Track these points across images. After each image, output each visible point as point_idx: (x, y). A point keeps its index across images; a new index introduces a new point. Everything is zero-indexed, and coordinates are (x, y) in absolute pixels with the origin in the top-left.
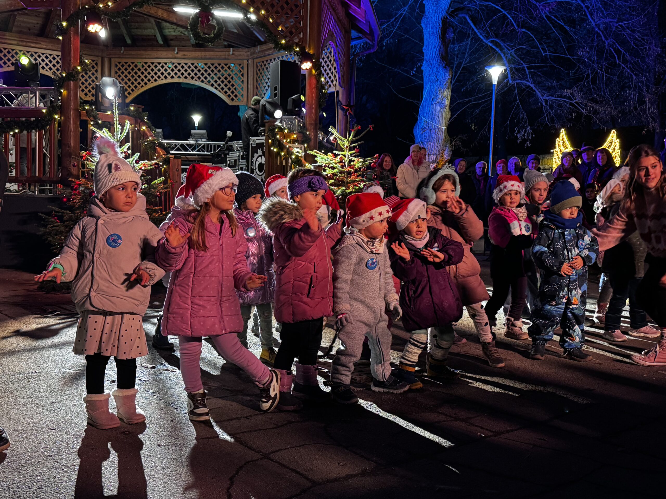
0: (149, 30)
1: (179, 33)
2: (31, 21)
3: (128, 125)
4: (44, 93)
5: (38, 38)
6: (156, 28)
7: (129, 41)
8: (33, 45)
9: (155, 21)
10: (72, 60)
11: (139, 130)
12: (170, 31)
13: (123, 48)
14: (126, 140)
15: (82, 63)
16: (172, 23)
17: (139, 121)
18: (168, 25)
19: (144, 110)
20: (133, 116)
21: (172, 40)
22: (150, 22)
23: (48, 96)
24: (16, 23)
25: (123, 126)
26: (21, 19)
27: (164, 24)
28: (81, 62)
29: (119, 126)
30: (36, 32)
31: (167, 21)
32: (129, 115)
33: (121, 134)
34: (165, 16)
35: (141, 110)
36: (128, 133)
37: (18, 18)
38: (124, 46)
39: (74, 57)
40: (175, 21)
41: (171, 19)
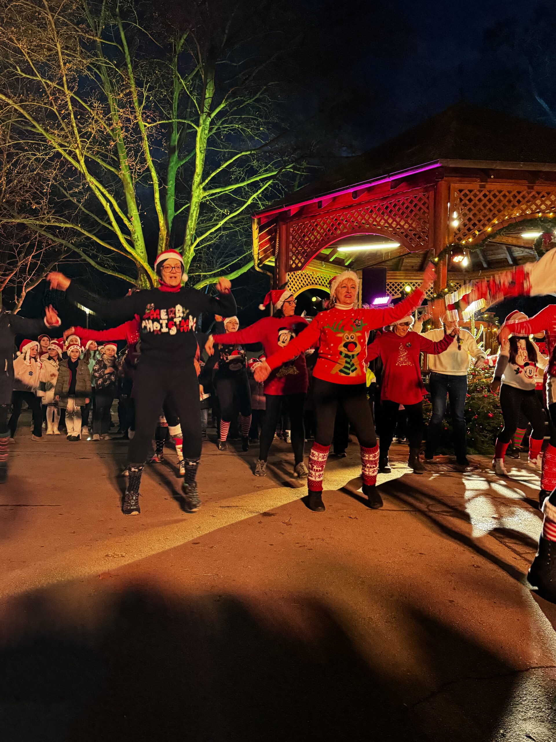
0: (502, 255)
1: (526, 254)
2: (414, 261)
5: (419, 273)
6: (507, 253)
7: (485, 266)
8: (414, 278)
9: (506, 247)
10: (441, 284)
12: (518, 253)
13: (480, 271)
14: (481, 339)
15: (448, 286)
16: (520, 247)
17: (491, 324)
18: (517, 248)
20: (486, 321)
21: (520, 260)
22: (502, 249)
24: (404, 264)
25: (478, 329)
26: (407, 261)
29: (475, 330)
30: (417, 268)
31: (515, 246)
32: (483, 321)
34: (515, 242)
35: (493, 316)
36: (482, 334)
38: (482, 270)
39: (443, 282)
40: (523, 245)
41: (519, 244)
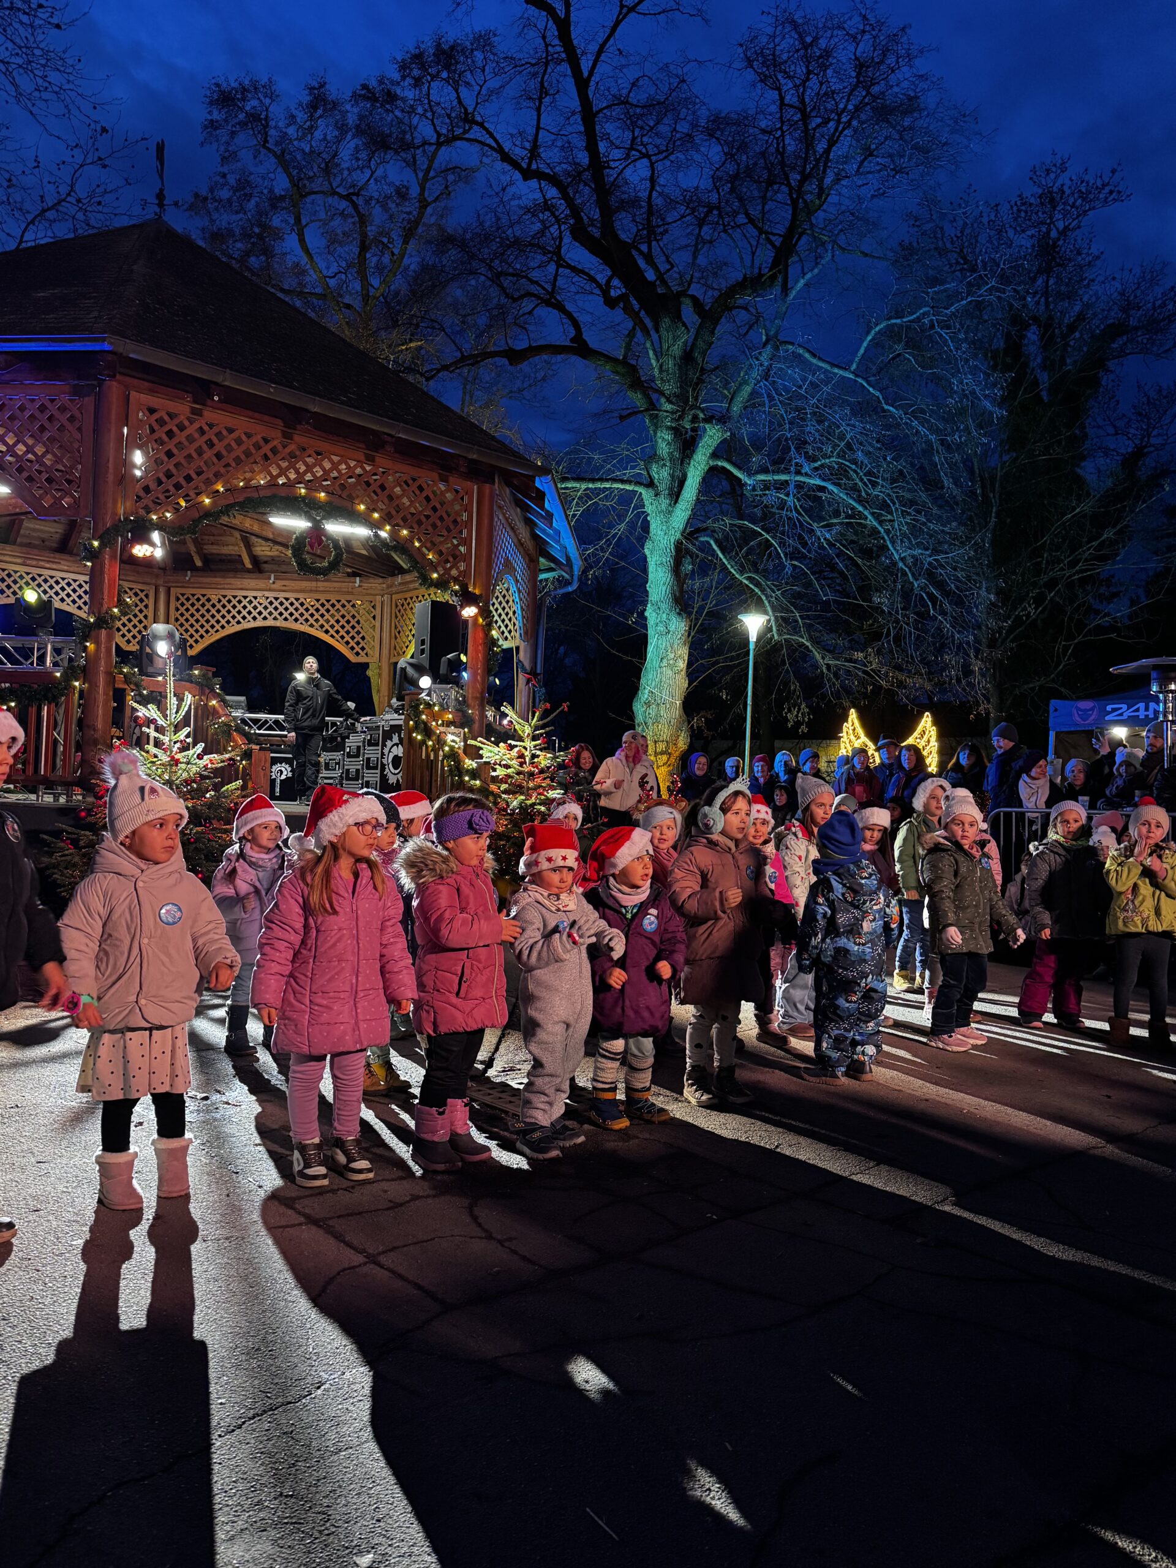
0: (231, 547)
1: (276, 553)
2: (47, 529)
3: (189, 698)
4: (59, 646)
5: (58, 555)
6: (242, 545)
7: (199, 563)
8: (48, 565)
9: (241, 535)
10: (106, 597)
11: (206, 705)
12: (263, 550)
13: (190, 573)
14: (186, 722)
15: (121, 603)
16: (266, 539)
17: (207, 691)
18: (259, 540)
19: (215, 675)
20: (197, 683)
21: (266, 562)
22: (232, 536)
23: (66, 650)
24: (22, 532)
25: (180, 700)
26: (31, 526)
27: (254, 539)
28: (119, 600)
29: (174, 701)
30: (55, 545)
31: (258, 536)
32: (191, 682)
33: (177, 712)
34: (256, 528)
35: (210, 674)
36: (188, 712)
37: (26, 524)
38: (191, 570)
39: (109, 592)
40: (271, 536)
41: (264, 533)
